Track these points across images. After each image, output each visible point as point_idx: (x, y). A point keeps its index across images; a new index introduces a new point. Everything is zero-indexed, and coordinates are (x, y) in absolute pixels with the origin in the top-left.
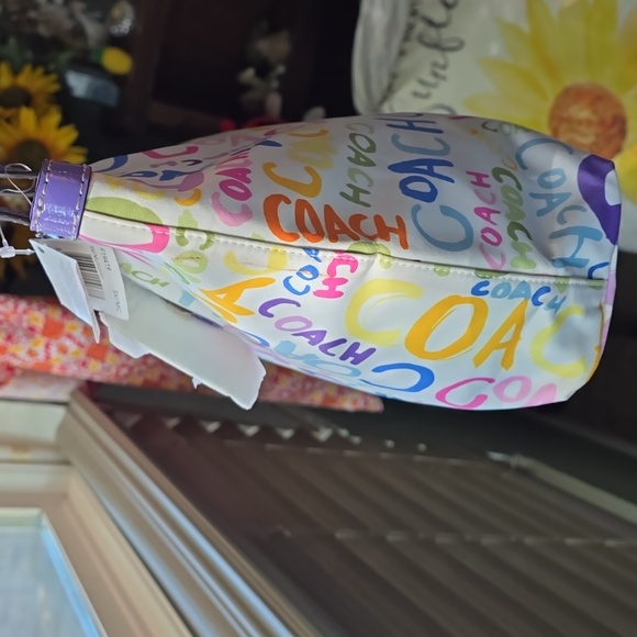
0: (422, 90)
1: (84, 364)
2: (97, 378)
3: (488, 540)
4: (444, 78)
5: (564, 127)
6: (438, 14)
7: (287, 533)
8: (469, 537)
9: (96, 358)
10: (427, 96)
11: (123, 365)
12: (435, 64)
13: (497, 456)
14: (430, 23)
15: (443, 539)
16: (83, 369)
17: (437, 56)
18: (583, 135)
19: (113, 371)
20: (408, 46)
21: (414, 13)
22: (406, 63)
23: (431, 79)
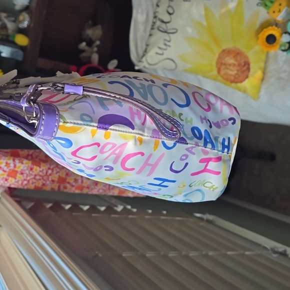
0: (160, 52)
1: (6, 180)
2: (13, 186)
3: (192, 254)
4: (169, 46)
5: (223, 67)
6: (166, 18)
7: (100, 255)
8: (183, 253)
9: (11, 177)
10: (162, 54)
11: (25, 180)
12: (165, 40)
13: (198, 215)
14: (163, 21)
15: (172, 254)
16: (6, 182)
17: (166, 36)
18: (231, 70)
19: (20, 182)
20: (153, 31)
21: (155, 17)
22: (153, 39)
23: (164, 47)
